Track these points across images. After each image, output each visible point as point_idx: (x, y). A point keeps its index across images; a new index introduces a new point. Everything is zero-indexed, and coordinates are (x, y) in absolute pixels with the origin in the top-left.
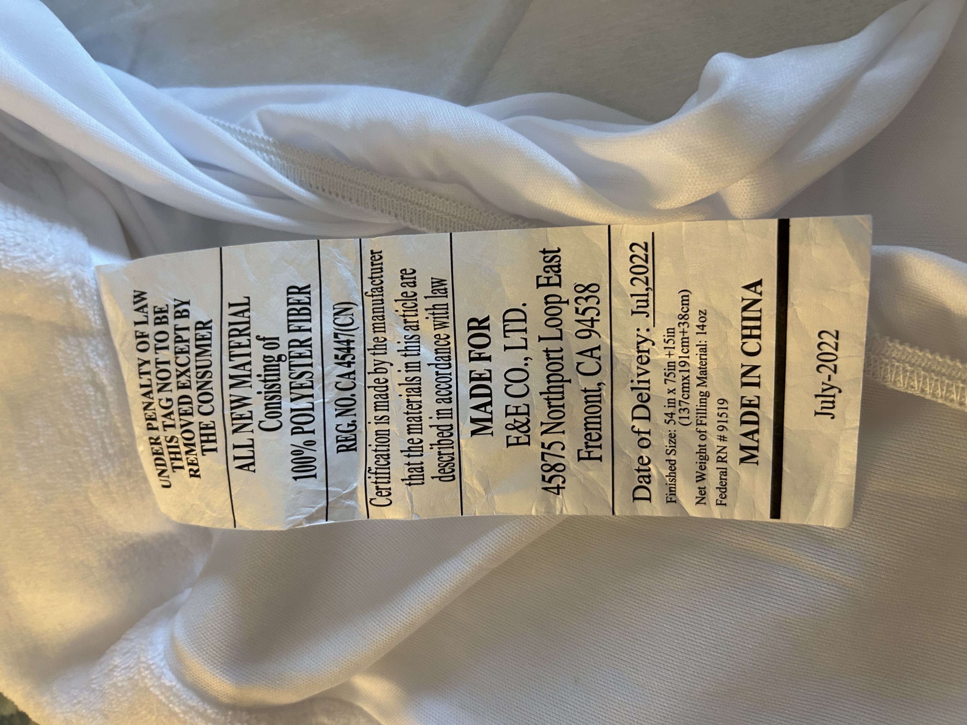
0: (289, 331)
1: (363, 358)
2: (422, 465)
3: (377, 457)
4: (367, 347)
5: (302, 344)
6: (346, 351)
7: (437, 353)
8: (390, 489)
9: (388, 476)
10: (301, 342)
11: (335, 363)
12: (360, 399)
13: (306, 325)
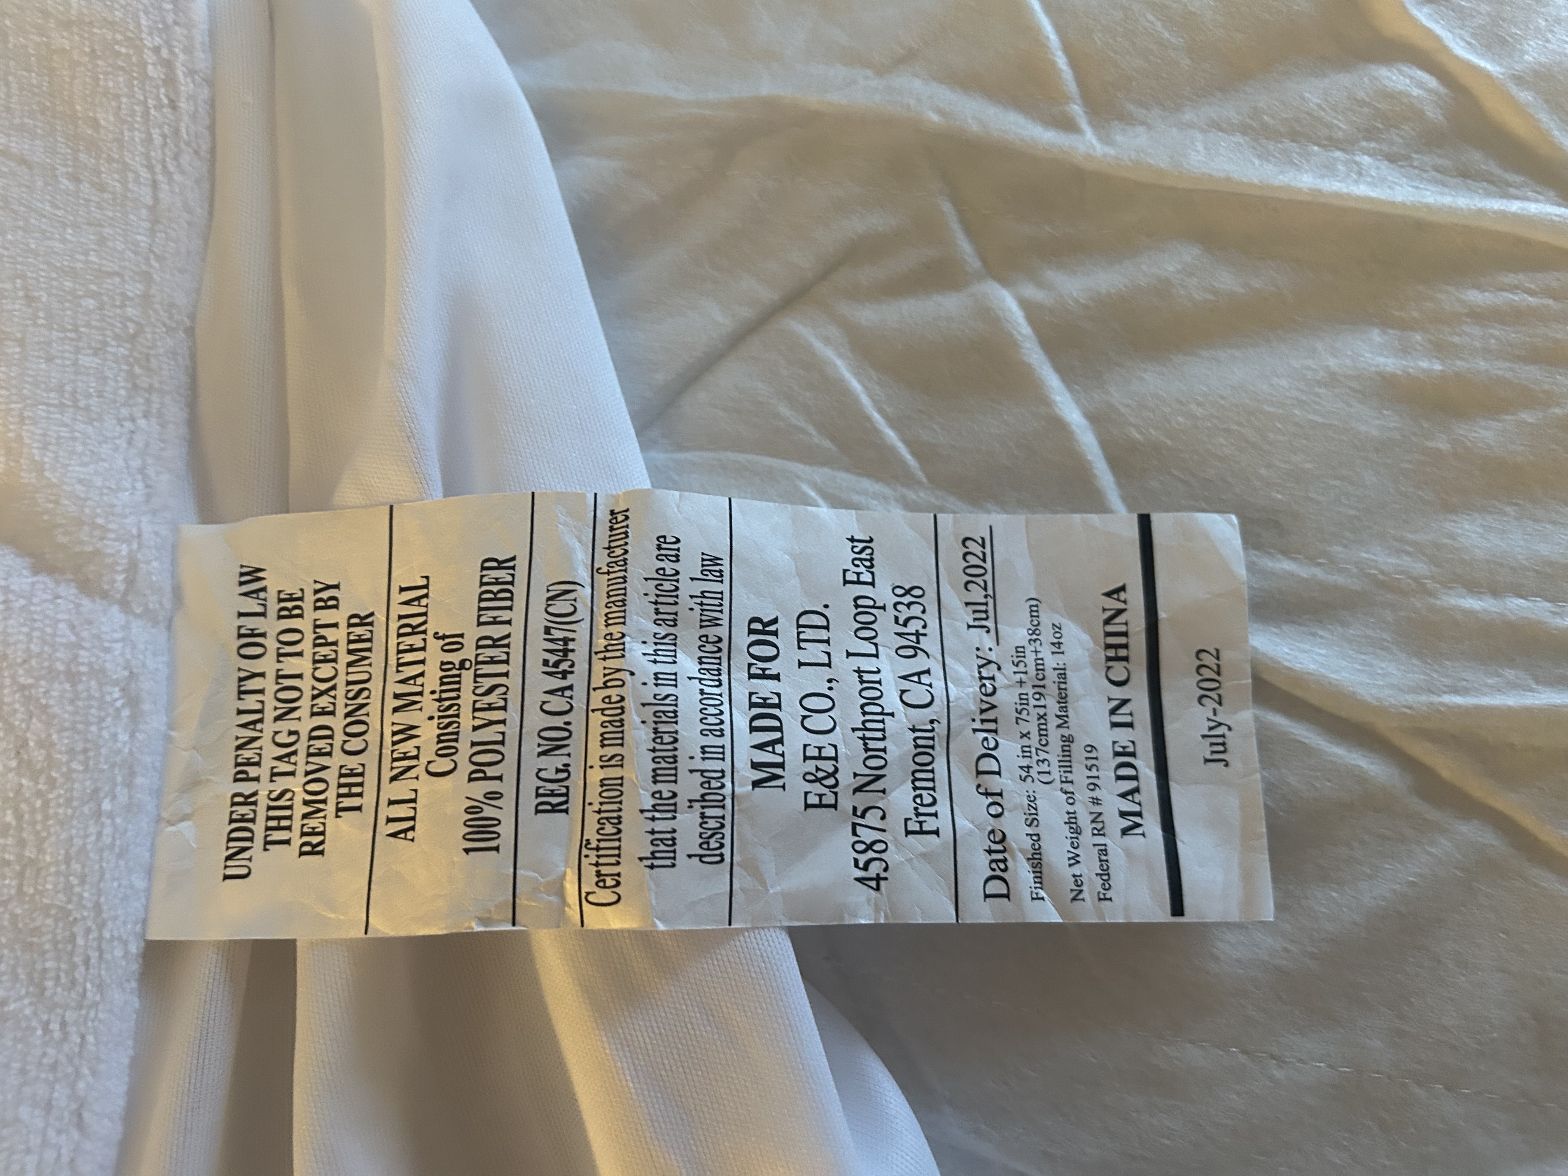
0: (479, 624)
1: (587, 666)
2: (674, 835)
3: (602, 821)
4: (594, 649)
5: (496, 643)
6: (561, 654)
7: (701, 663)
8: (619, 875)
9: (616, 852)
10: (494, 640)
11: (543, 673)
12: (577, 728)
13: (505, 615)
